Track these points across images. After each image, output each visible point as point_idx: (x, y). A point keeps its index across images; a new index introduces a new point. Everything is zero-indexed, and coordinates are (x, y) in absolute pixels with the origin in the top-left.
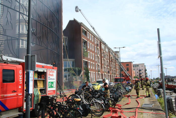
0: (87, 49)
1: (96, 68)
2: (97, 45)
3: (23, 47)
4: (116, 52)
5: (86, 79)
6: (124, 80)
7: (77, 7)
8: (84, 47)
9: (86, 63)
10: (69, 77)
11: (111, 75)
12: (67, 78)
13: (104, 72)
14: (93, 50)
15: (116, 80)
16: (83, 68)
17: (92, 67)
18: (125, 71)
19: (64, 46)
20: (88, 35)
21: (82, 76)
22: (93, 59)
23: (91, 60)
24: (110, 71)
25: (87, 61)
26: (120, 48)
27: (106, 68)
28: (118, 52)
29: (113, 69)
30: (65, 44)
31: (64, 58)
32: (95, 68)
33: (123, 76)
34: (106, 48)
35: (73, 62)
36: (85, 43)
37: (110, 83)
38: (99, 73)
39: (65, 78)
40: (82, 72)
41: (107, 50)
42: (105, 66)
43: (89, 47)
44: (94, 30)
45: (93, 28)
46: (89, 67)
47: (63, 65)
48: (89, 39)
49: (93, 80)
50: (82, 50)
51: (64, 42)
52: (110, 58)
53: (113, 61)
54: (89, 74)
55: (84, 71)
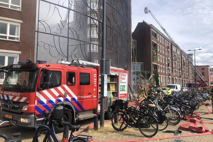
0: (156, 52)
1: (167, 72)
2: (168, 48)
3: (94, 51)
4: (189, 55)
5: (155, 82)
6: (200, 85)
7: (146, 9)
8: (154, 49)
9: (156, 67)
10: (138, 81)
11: (182, 80)
12: (136, 82)
13: (175, 76)
14: (163, 52)
15: (189, 85)
16: (152, 72)
17: (162, 71)
18: (201, 75)
19: (132, 50)
20: (158, 37)
21: (151, 80)
22: (164, 62)
23: (162, 64)
24: (182, 75)
25: (157, 64)
26: (195, 50)
27: (178, 72)
28: (192, 55)
29: (185, 73)
30: (134, 47)
31: (132, 62)
32: (165, 72)
33: (198, 81)
34: (178, 51)
35: (142, 66)
36: (155, 45)
37: (182, 88)
38: (169, 77)
39: (133, 81)
40: (151, 76)
41: (179, 53)
42: (176, 70)
43: (158, 50)
44: (165, 32)
45: (164, 30)
46: (159, 70)
47: (132, 68)
48: (159, 41)
49: (163, 85)
50: (152, 53)
51: (132, 46)
52: (181, 62)
53: (186, 64)
54: (159, 78)
55: (154, 75)
